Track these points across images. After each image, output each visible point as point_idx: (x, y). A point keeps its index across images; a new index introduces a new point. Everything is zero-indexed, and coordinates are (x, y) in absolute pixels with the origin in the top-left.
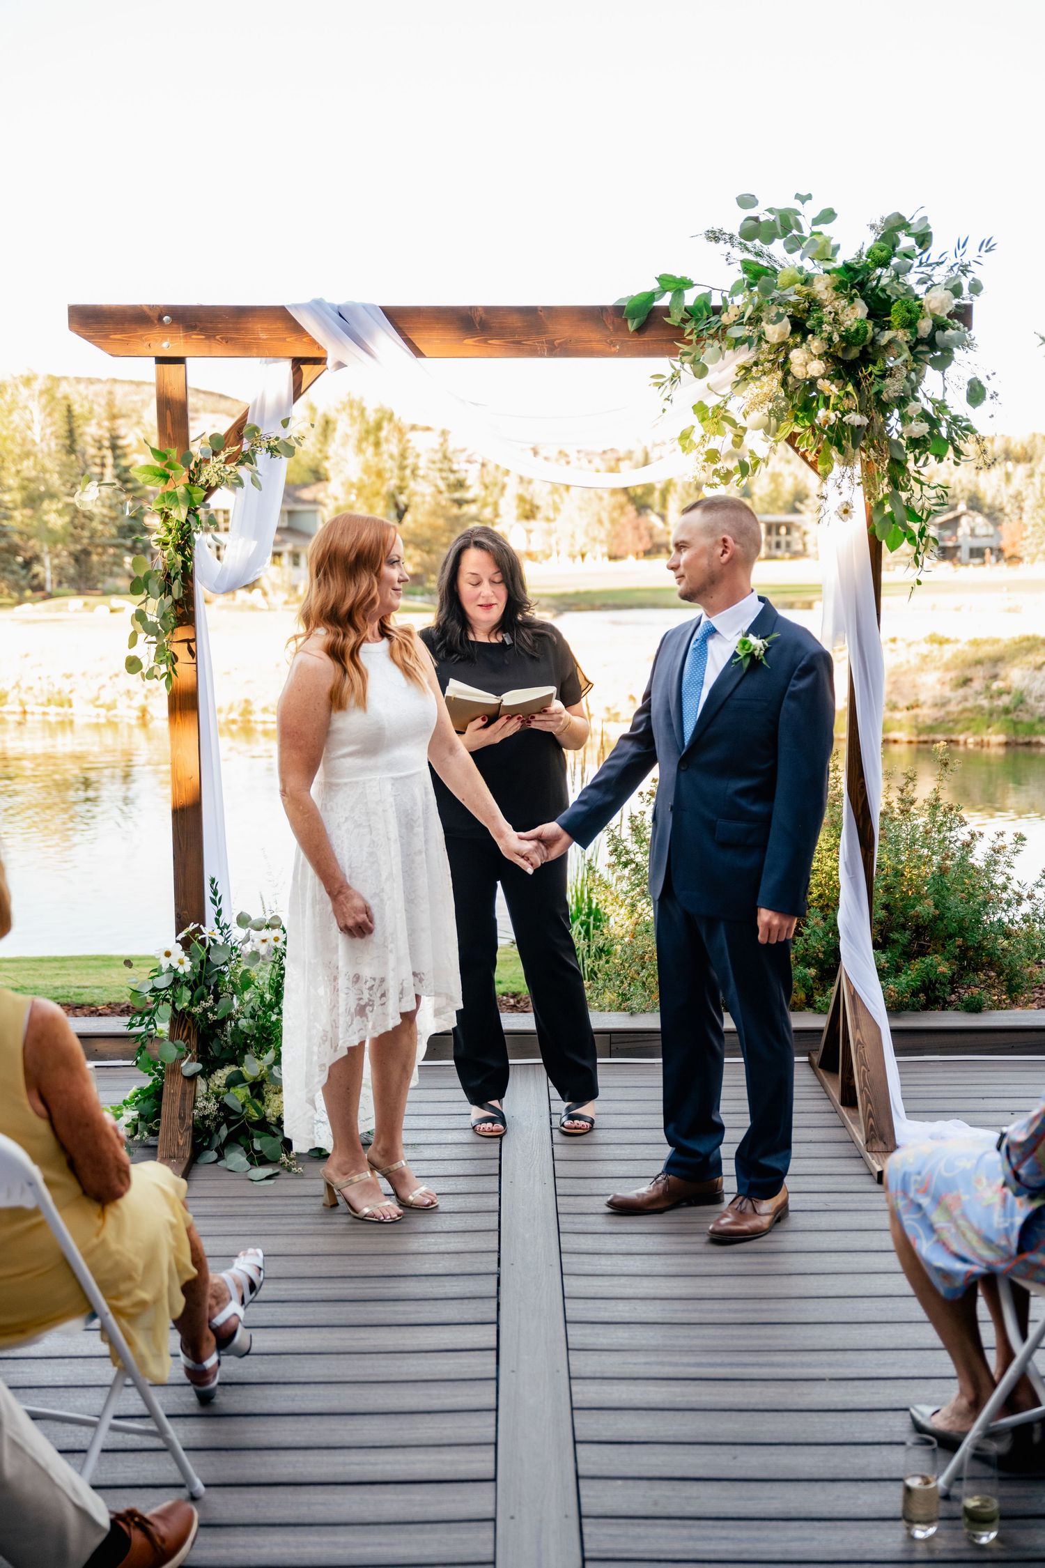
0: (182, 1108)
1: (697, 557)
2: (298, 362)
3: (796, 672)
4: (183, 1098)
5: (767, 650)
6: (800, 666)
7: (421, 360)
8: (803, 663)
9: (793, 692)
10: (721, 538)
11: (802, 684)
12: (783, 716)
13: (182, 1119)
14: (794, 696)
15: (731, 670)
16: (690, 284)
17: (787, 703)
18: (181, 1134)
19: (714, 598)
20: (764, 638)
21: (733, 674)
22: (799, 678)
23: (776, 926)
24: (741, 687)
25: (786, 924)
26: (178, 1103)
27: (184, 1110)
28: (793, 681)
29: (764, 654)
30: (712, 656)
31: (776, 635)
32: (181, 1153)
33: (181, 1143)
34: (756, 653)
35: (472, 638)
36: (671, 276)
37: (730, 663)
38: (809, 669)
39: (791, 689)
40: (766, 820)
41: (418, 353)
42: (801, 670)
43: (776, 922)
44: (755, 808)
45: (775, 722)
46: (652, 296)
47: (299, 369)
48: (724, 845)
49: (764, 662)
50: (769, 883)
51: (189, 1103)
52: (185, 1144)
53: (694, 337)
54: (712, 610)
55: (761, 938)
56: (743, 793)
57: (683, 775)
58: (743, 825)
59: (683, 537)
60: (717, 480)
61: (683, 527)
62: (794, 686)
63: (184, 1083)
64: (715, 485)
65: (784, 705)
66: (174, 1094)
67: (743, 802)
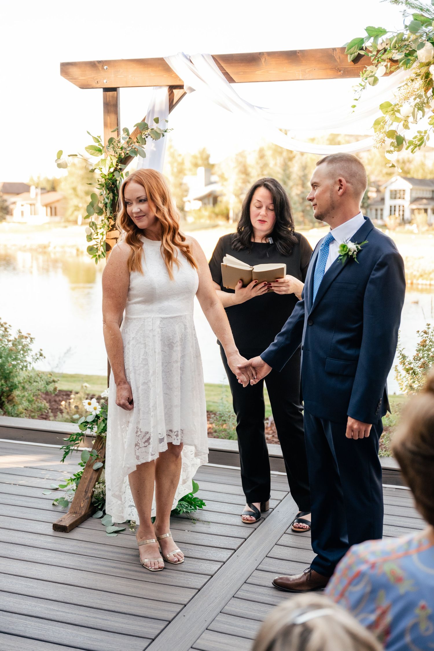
0: (88, 487)
1: (324, 192)
2: (172, 88)
3: (376, 266)
4: (90, 482)
5: (359, 251)
6: (378, 262)
7: (232, 85)
8: (380, 260)
9: (373, 279)
10: (338, 179)
11: (379, 274)
12: (366, 294)
13: (86, 492)
14: (373, 282)
15: (337, 264)
16: (384, 32)
17: (369, 286)
18: (84, 501)
19: (335, 218)
20: (358, 244)
21: (338, 266)
22: (377, 270)
23: (356, 429)
24: (341, 275)
25: (363, 428)
26: (87, 484)
27: (89, 488)
28: (373, 272)
29: (357, 254)
30: (330, 256)
31: (366, 242)
32: (80, 512)
33: (82, 505)
34: (350, 253)
35: (252, 240)
36: (372, 27)
37: (337, 259)
38: (382, 265)
39: (372, 277)
40: (355, 359)
41: (231, 80)
42: (378, 264)
43: (356, 426)
44: (350, 352)
45: (361, 297)
46: (362, 41)
47: (172, 92)
48: (331, 374)
49: (355, 260)
50: (354, 400)
51: (92, 484)
52: (83, 507)
53: (376, 62)
54: (334, 226)
55: (348, 435)
56: (341, 342)
57: (310, 327)
58: (342, 362)
59: (316, 180)
60: (392, 149)
61: (316, 174)
62: (374, 275)
63: (92, 473)
64: (392, 151)
65: (367, 287)
66: (86, 479)
67: (342, 348)
